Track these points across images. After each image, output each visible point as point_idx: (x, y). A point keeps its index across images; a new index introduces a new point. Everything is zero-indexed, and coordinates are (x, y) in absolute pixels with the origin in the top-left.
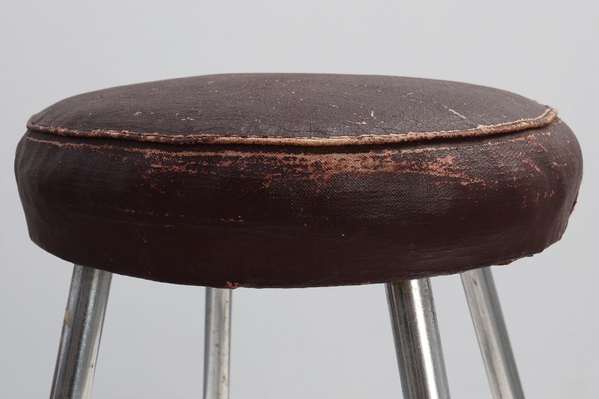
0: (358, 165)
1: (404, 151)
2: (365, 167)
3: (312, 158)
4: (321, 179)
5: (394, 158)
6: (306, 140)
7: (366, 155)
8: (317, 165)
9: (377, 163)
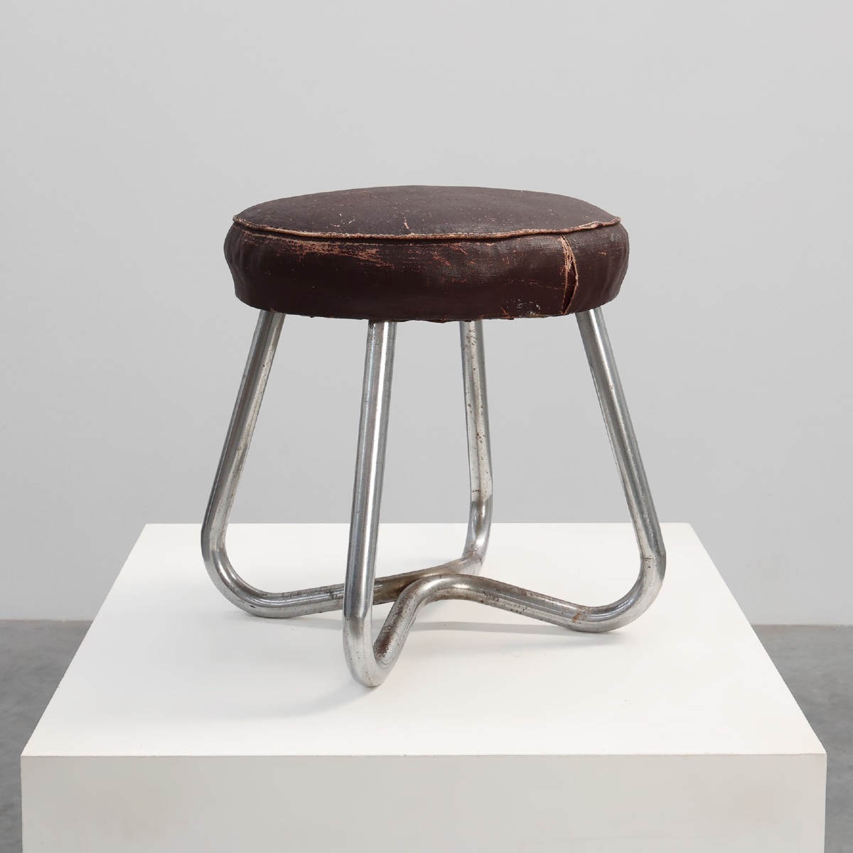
0: (320, 248)
1: (347, 243)
2: (323, 250)
3: (299, 242)
4: (301, 254)
5: (339, 246)
6: (301, 233)
7: (326, 243)
8: (301, 246)
9: (330, 248)
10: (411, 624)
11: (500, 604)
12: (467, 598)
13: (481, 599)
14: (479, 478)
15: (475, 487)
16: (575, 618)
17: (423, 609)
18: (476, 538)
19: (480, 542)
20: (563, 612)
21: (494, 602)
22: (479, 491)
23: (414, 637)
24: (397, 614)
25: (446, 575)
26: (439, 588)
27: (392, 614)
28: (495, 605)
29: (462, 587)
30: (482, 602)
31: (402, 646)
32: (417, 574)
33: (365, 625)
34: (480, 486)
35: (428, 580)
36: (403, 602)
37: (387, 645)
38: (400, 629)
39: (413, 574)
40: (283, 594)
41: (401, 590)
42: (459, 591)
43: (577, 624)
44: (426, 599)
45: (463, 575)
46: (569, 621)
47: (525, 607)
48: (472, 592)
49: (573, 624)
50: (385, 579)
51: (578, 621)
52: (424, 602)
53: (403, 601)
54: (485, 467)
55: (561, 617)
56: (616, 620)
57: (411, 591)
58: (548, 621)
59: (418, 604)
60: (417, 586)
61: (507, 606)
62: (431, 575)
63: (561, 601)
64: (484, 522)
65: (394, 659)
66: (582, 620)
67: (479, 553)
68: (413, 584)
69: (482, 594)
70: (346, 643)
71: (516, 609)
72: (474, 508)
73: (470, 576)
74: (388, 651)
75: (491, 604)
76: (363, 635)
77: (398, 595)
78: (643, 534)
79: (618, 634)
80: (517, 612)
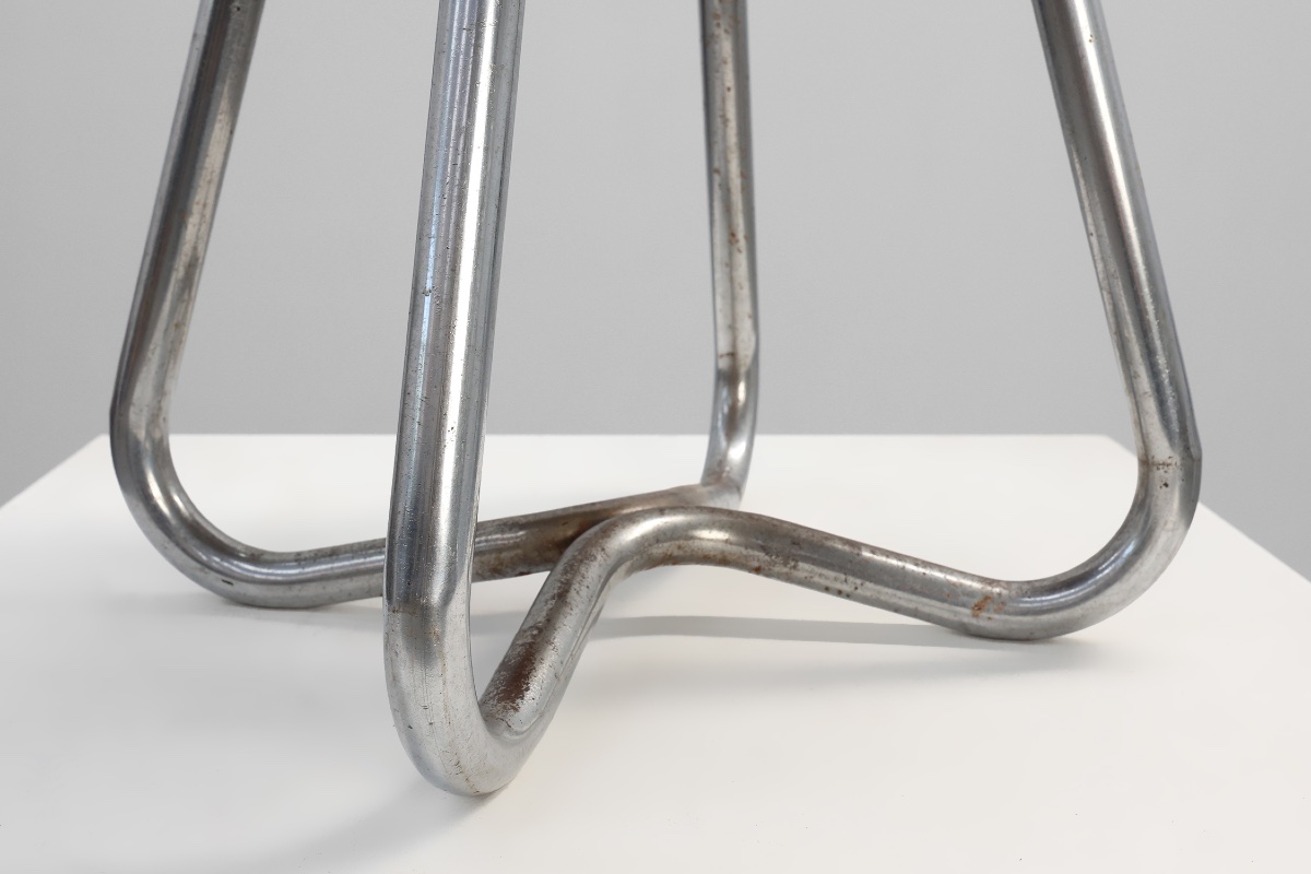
10: (592, 624)
11: (801, 574)
12: (722, 560)
13: (756, 564)
14: (733, 328)
15: (724, 347)
16: (979, 607)
17: (619, 584)
18: (728, 446)
19: (736, 452)
20: (946, 593)
21: (785, 570)
22: (733, 355)
23: (598, 654)
24: (557, 600)
25: (674, 509)
26: (658, 537)
27: (543, 598)
28: (789, 579)
29: (713, 537)
30: (757, 570)
31: (568, 679)
32: (607, 506)
33: (449, 628)
34: (734, 344)
35: (632, 519)
36: (573, 569)
37: (527, 677)
38: (561, 637)
39: (598, 507)
40: (299, 554)
41: (567, 543)
42: (704, 544)
43: (984, 621)
44: (628, 564)
45: (713, 510)
46: (964, 615)
47: (859, 581)
48: (735, 549)
49: (974, 621)
50: (531, 519)
51: (984, 614)
52: (622, 569)
53: (571, 566)
54: (744, 307)
55: (946, 606)
56: (1077, 611)
57: (591, 543)
58: (915, 614)
59: (610, 574)
60: (606, 533)
61: (816, 579)
62: (639, 509)
63: (941, 568)
64: (743, 416)
65: (544, 713)
66: (997, 611)
67: (735, 475)
68: (596, 528)
69: (756, 553)
70: (393, 680)
71: (839, 586)
72: (721, 383)
73: (730, 513)
74: (529, 695)
75: (779, 576)
76: (443, 657)
77: (561, 553)
78: (1150, 405)
79: (1077, 643)
80: (840, 593)
